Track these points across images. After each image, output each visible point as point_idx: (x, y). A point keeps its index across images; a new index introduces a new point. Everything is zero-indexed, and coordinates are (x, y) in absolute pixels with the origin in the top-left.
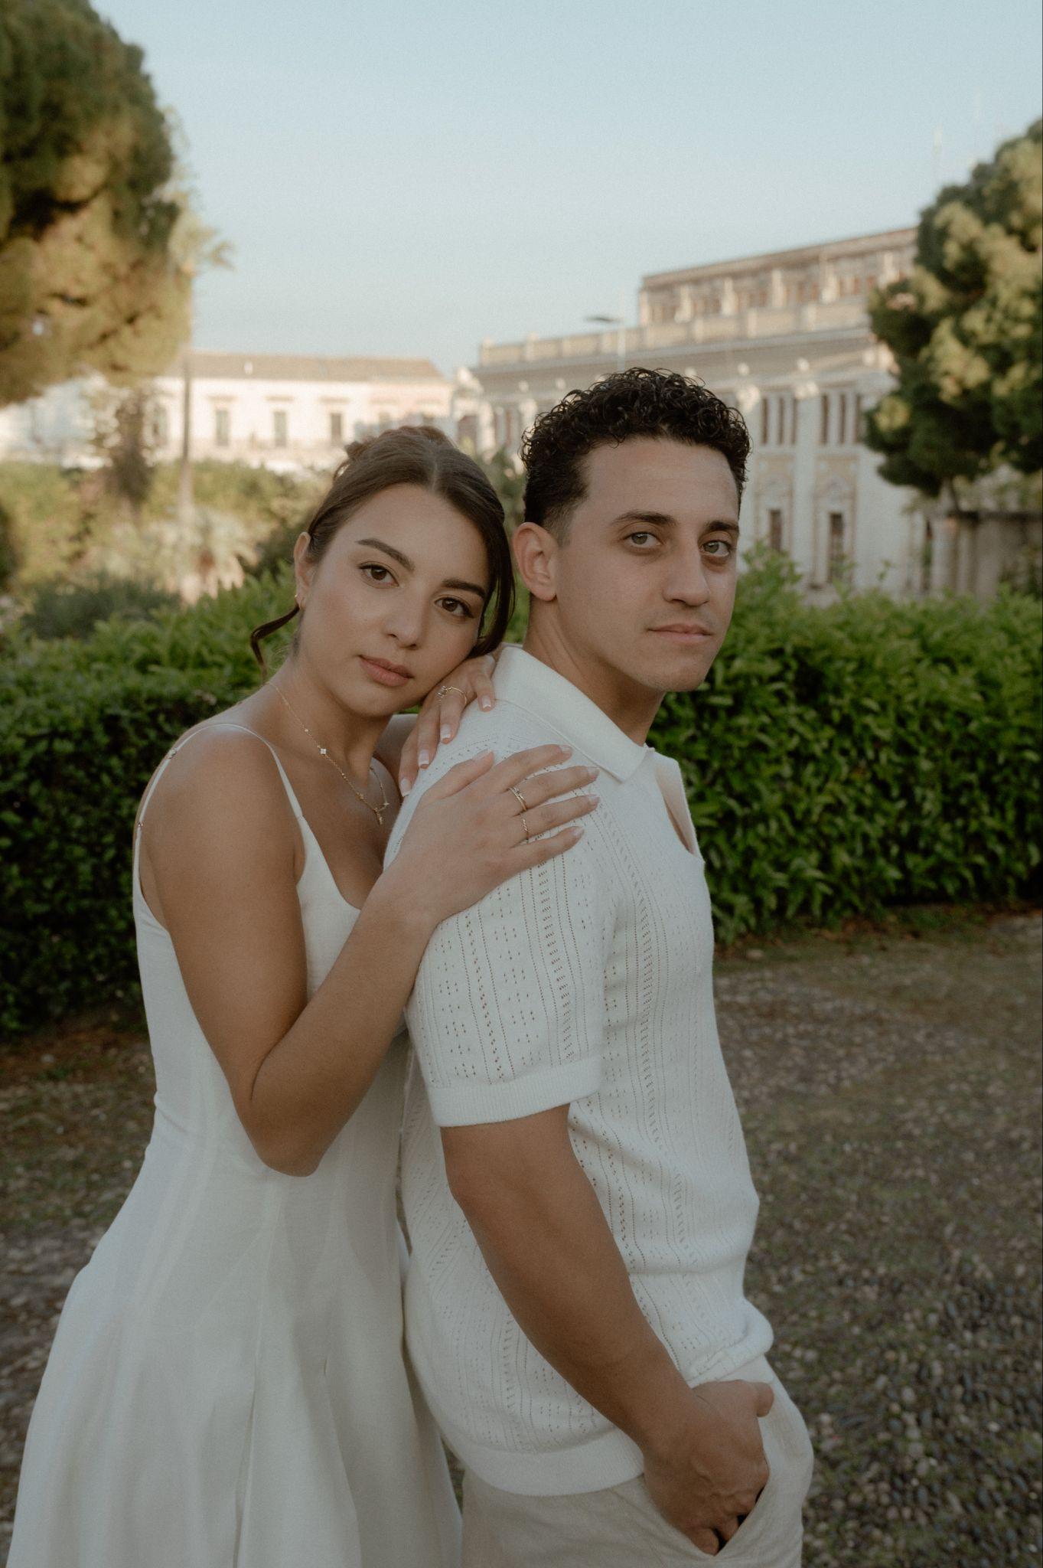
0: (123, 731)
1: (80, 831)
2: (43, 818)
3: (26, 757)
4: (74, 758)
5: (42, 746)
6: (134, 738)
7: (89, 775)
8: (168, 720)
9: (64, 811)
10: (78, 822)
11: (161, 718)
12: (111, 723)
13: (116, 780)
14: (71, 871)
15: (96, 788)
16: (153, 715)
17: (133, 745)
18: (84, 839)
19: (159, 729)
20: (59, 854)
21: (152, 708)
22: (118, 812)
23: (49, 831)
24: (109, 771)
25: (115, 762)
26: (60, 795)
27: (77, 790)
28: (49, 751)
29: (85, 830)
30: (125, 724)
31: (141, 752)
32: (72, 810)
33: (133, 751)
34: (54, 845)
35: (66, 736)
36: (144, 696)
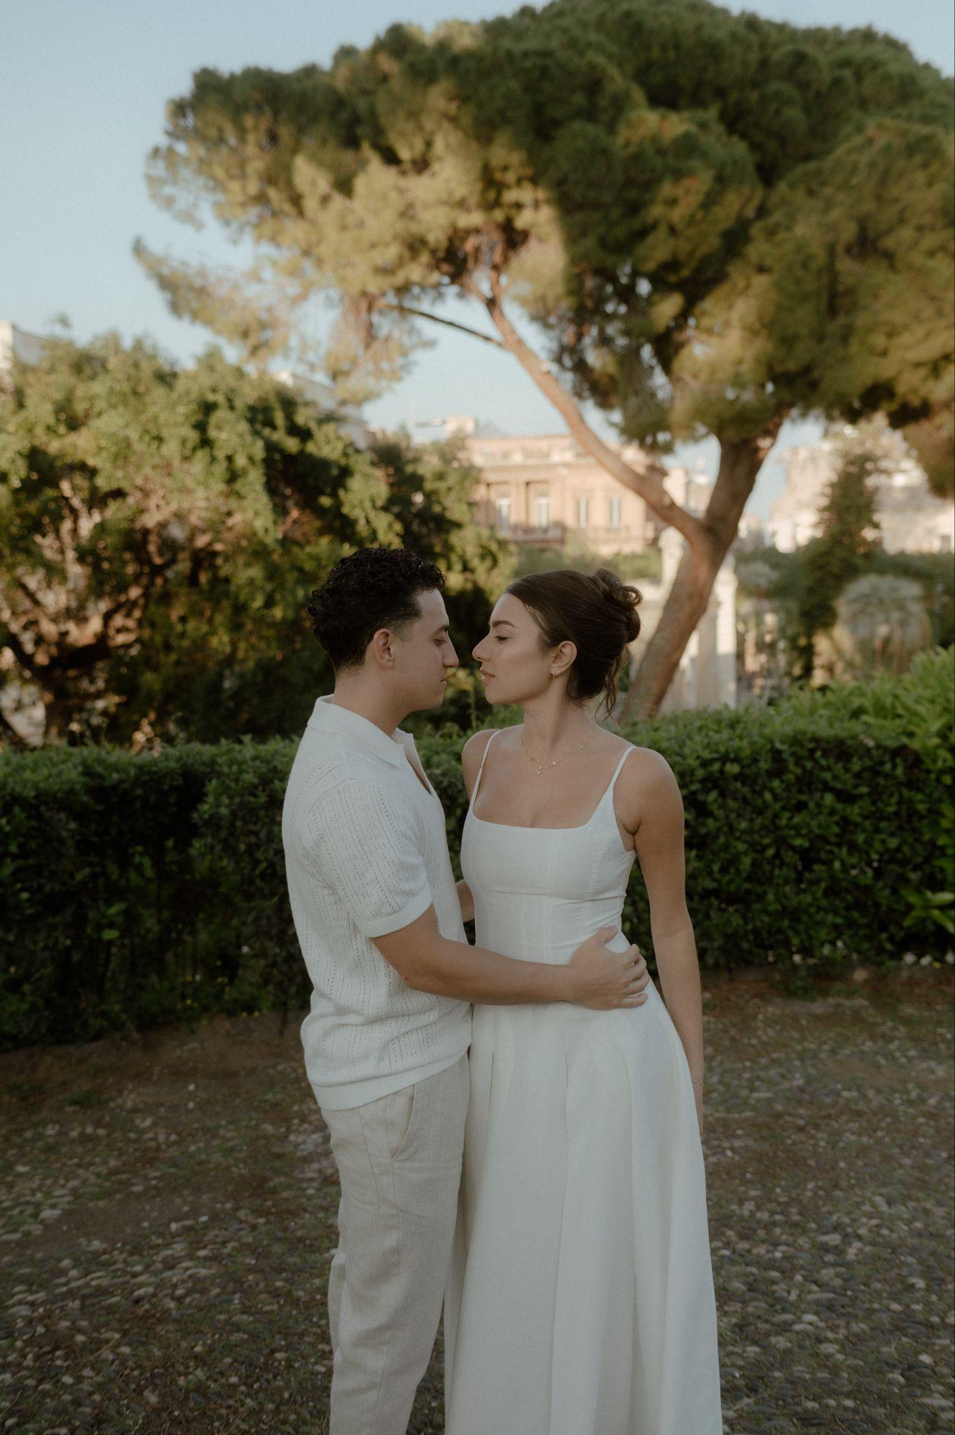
0: (784, 761)
1: (743, 832)
2: (716, 819)
3: (700, 773)
4: (740, 777)
5: (716, 767)
6: (791, 766)
7: (754, 792)
8: (824, 755)
9: (733, 816)
10: (743, 825)
11: (818, 754)
12: (777, 755)
13: (776, 797)
14: (733, 861)
15: (759, 802)
16: (812, 751)
17: (792, 772)
18: (748, 838)
19: (816, 761)
20: (726, 847)
21: (812, 745)
22: (778, 822)
23: (719, 830)
24: (772, 791)
25: (776, 783)
26: (732, 804)
27: (745, 801)
28: (722, 771)
29: (750, 832)
30: (785, 756)
31: (798, 779)
32: (739, 816)
33: (791, 777)
34: (722, 840)
35: (736, 760)
36: (809, 735)
